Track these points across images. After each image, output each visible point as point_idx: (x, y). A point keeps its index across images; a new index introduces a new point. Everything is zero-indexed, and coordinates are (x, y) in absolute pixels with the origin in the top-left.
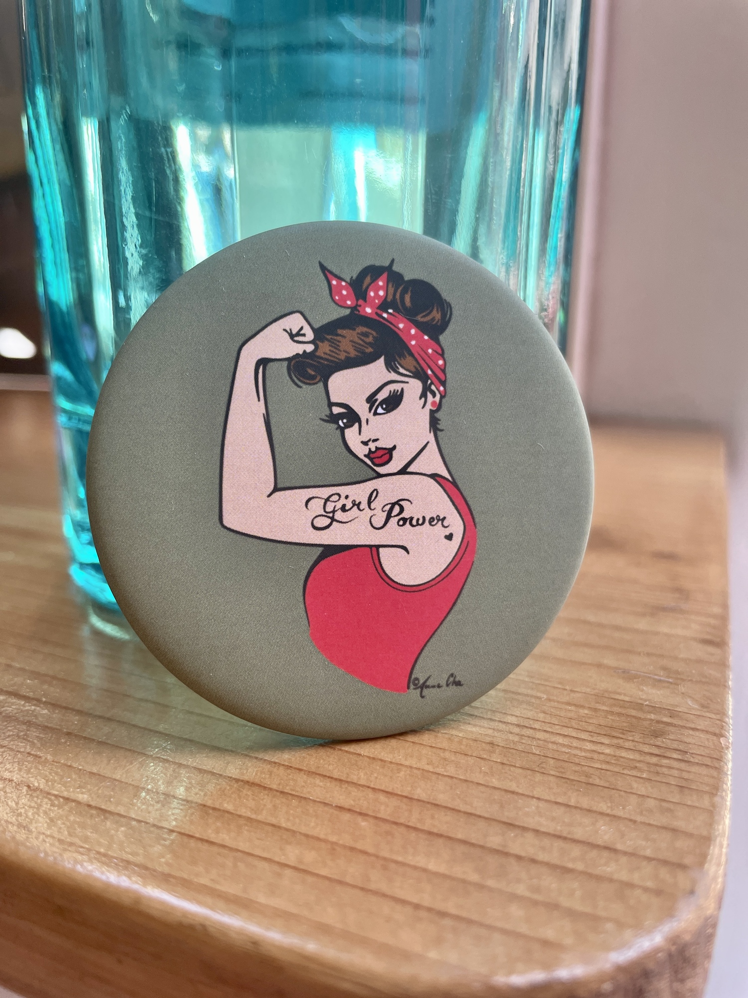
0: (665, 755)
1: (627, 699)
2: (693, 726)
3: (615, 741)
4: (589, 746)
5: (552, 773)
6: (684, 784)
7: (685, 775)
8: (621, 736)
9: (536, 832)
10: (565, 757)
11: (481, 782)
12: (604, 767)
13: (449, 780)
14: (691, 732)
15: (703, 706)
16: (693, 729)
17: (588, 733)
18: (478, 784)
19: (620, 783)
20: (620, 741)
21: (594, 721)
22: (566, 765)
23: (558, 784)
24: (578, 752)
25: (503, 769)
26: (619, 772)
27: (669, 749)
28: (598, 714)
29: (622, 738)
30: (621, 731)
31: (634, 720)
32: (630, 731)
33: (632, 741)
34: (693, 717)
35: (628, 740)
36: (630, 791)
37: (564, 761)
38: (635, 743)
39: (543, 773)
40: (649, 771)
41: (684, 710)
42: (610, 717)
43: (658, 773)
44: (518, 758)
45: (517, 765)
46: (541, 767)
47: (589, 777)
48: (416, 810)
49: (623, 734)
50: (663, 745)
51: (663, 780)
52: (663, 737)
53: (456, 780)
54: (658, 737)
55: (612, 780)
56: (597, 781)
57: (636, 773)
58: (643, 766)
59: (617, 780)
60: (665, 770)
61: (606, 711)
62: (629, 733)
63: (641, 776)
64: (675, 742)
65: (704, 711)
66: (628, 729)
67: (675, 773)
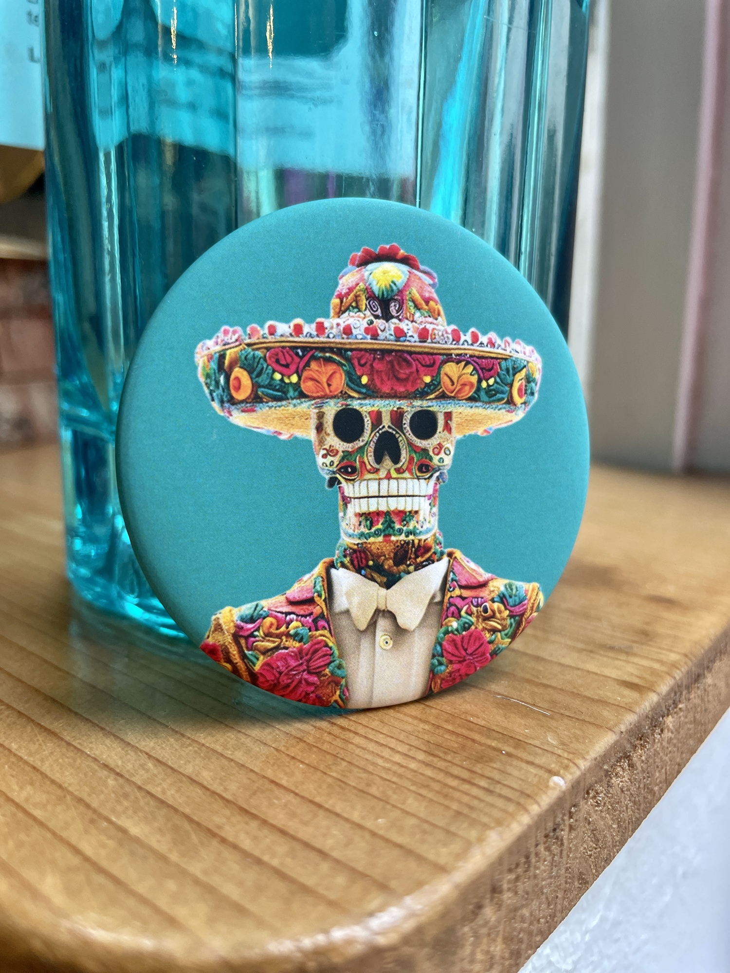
0: (473, 781)
1: (483, 723)
2: (531, 758)
4: (397, 758)
5: (334, 774)
6: (466, 811)
7: (475, 803)
8: (441, 755)
9: (265, 822)
10: (362, 763)
11: (256, 769)
12: (395, 779)
13: (226, 763)
14: (524, 765)
15: (563, 743)
16: (528, 762)
17: (407, 747)
18: (252, 771)
19: (394, 798)
20: (436, 760)
21: (426, 737)
22: (356, 770)
23: (330, 786)
24: (380, 762)
25: (289, 762)
26: (404, 787)
27: (483, 776)
28: (437, 731)
29: (440, 757)
30: (446, 750)
31: (470, 743)
32: (454, 752)
33: (449, 762)
34: (540, 751)
35: (445, 760)
36: (399, 806)
37: (358, 767)
38: (449, 764)
39: (325, 773)
40: (438, 792)
41: (537, 743)
42: (446, 736)
43: (446, 796)
44: (314, 756)
45: (307, 762)
46: (329, 767)
47: (368, 785)
48: (169, 781)
49: (446, 753)
50: (480, 772)
51: (446, 803)
52: (487, 764)
53: (232, 763)
54: (481, 763)
55: (390, 793)
56: (373, 790)
57: (423, 792)
58: (436, 786)
59: (394, 793)
60: (457, 795)
61: (449, 730)
62: (452, 754)
63: (425, 795)
64: (496, 772)
65: (559, 748)
66: (454, 750)
67: (466, 799)
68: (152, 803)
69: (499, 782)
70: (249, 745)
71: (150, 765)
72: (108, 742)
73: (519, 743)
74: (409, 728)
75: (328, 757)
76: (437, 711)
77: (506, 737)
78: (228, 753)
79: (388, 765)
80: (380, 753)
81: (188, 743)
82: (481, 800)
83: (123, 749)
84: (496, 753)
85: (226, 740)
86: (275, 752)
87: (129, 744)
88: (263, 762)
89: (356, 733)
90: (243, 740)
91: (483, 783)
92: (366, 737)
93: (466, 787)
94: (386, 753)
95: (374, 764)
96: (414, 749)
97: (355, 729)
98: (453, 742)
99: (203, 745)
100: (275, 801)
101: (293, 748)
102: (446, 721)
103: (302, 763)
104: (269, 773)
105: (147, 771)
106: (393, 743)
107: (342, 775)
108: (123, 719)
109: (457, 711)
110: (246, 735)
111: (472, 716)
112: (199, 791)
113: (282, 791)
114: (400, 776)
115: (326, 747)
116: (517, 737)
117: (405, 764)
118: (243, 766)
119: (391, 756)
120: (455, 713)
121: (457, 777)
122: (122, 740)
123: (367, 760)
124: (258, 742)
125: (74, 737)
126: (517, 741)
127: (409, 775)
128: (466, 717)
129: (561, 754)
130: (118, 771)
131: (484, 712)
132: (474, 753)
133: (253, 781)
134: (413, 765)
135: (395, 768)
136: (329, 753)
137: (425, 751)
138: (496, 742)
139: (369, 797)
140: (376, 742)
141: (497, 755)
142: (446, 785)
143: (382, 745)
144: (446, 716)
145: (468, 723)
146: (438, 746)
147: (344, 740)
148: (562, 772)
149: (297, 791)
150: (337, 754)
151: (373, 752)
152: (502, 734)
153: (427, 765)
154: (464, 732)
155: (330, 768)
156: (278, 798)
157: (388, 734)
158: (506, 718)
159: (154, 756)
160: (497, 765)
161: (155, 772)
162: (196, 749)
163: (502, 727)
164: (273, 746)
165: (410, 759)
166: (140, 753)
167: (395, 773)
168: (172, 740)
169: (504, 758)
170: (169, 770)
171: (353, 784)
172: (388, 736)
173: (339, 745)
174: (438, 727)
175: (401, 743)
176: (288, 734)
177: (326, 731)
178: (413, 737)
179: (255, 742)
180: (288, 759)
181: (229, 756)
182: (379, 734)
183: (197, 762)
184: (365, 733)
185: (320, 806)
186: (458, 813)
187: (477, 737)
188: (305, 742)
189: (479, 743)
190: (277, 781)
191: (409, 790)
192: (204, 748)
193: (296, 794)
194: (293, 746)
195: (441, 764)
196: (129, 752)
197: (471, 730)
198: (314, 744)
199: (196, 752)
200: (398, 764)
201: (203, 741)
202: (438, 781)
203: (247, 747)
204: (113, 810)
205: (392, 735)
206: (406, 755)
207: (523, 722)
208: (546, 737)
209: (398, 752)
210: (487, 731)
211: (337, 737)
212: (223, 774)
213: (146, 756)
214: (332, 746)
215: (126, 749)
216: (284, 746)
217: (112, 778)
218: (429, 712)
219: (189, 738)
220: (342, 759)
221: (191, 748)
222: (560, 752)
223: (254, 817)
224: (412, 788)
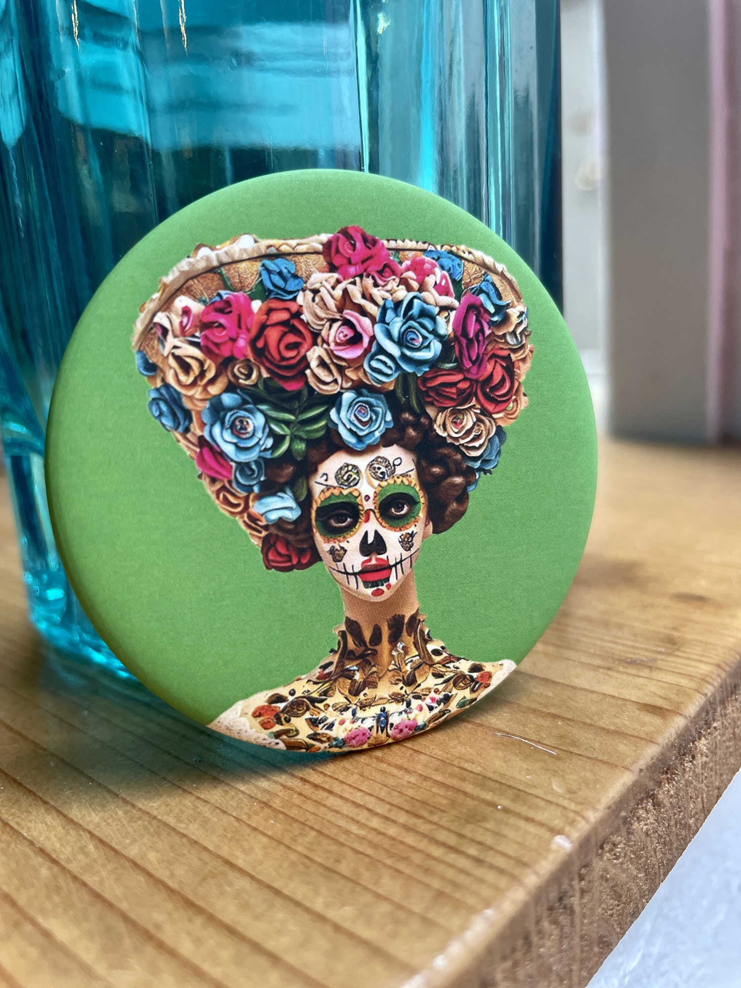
1: (477, 769)
2: (531, 814)
3: (412, 821)
4: (375, 823)
5: (300, 849)
6: (448, 890)
7: (461, 879)
8: (427, 815)
10: (333, 832)
11: (211, 847)
12: (369, 851)
13: (177, 839)
14: (522, 823)
15: (570, 791)
16: (527, 819)
17: (388, 806)
18: (206, 849)
19: (366, 878)
20: (419, 822)
21: (411, 792)
22: (325, 841)
23: (293, 864)
24: (354, 828)
25: (249, 835)
26: (379, 861)
27: (472, 841)
28: (424, 784)
29: (424, 818)
30: (432, 809)
31: (460, 798)
32: (443, 811)
33: (435, 824)
34: (542, 803)
35: (430, 822)
36: (371, 887)
37: (328, 837)
38: (434, 827)
39: (289, 848)
40: (419, 866)
41: (538, 792)
42: (434, 790)
43: (427, 871)
44: (278, 825)
45: (270, 833)
46: (294, 839)
47: (338, 861)
48: (109, 867)
49: (431, 812)
50: (469, 835)
51: (427, 879)
52: (479, 824)
53: (185, 840)
54: (471, 823)
55: (362, 870)
56: (343, 868)
57: (401, 866)
58: (417, 858)
59: (368, 870)
60: (440, 868)
61: (438, 782)
62: (439, 813)
63: (402, 870)
64: (488, 834)
65: (565, 798)
66: (442, 808)
67: (450, 873)
68: (87, 897)
69: (490, 848)
70: (206, 815)
71: (91, 847)
72: (48, 819)
73: (519, 794)
74: (391, 782)
75: (295, 825)
76: (427, 757)
77: (503, 786)
78: (181, 827)
79: (362, 832)
80: (355, 817)
81: (138, 816)
82: (467, 873)
83: (64, 828)
84: (490, 809)
85: (181, 810)
86: (236, 823)
87: (71, 821)
88: (219, 836)
89: (330, 792)
90: (201, 808)
91: (473, 851)
92: (341, 797)
93: (452, 857)
94: (363, 816)
95: (347, 832)
96: (395, 809)
97: (331, 787)
98: (441, 798)
99: (155, 818)
100: (228, 889)
101: (256, 817)
102: (436, 770)
103: (264, 834)
104: (225, 852)
105: (87, 855)
106: (371, 803)
107: (309, 849)
108: (70, 789)
109: (449, 756)
110: (205, 801)
111: (467, 761)
112: (142, 879)
113: (237, 874)
114: (376, 847)
115: (294, 812)
116: (517, 786)
117: (382, 830)
118: (196, 842)
119: (367, 819)
120: (447, 758)
121: (443, 844)
122: (65, 816)
123: (339, 827)
124: (218, 811)
125: (12, 814)
126: (516, 791)
127: (386, 843)
128: (459, 763)
129: (567, 806)
130: (54, 856)
131: (480, 755)
132: (464, 810)
133: (206, 863)
134: (392, 831)
135: (371, 836)
136: (296, 821)
137: (407, 812)
138: (491, 794)
139: (337, 877)
140: (354, 803)
141: (492, 812)
142: (429, 856)
143: (358, 806)
144: (437, 763)
145: (461, 771)
146: (424, 803)
147: (316, 801)
148: (567, 829)
149: (253, 873)
150: (306, 821)
151: (347, 816)
152: (501, 783)
153: (407, 828)
154: (455, 783)
155: (295, 841)
156: (230, 884)
157: (368, 791)
158: (505, 762)
159: (97, 834)
160: (489, 825)
161: (96, 856)
162: (146, 823)
163: (501, 775)
164: (234, 814)
165: (389, 823)
166: (82, 833)
167: (370, 842)
168: (120, 813)
169: (500, 816)
170: (112, 854)
171: (319, 860)
172: (367, 794)
173: (309, 809)
174: (426, 778)
175: (380, 802)
176: (252, 797)
177: (296, 792)
178: (396, 793)
179: (214, 810)
180: (248, 831)
181: (182, 831)
182: (356, 791)
183: (145, 840)
184: (342, 792)
185: (277, 892)
186: (440, 895)
187: (469, 788)
188: (270, 807)
189: (473, 797)
190: (233, 861)
191: (383, 864)
192: (155, 822)
193: (252, 877)
194: (256, 813)
195: (425, 828)
196: (71, 831)
197: (463, 779)
198: (281, 809)
199: (145, 827)
200: (375, 830)
201: (155, 813)
202: (420, 851)
203: (204, 817)
204: (42, 911)
205: (371, 792)
206: (386, 818)
207: (525, 765)
208: (550, 784)
209: (377, 814)
210: (482, 780)
211: (308, 799)
212: (172, 854)
213: (88, 835)
214: (301, 810)
215: (67, 827)
216: (246, 814)
217: (46, 866)
218: (416, 759)
219: (140, 809)
220: (312, 828)
221: (140, 822)
222: (565, 803)
223: (199, 910)
224: (389, 862)
